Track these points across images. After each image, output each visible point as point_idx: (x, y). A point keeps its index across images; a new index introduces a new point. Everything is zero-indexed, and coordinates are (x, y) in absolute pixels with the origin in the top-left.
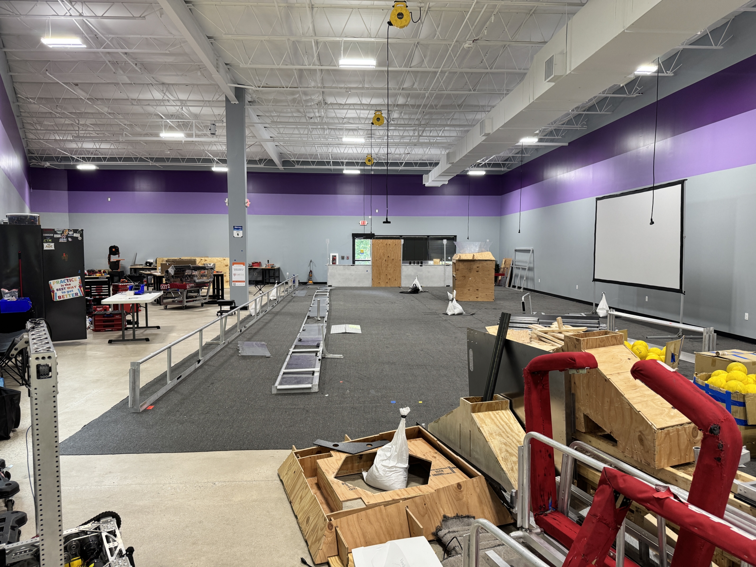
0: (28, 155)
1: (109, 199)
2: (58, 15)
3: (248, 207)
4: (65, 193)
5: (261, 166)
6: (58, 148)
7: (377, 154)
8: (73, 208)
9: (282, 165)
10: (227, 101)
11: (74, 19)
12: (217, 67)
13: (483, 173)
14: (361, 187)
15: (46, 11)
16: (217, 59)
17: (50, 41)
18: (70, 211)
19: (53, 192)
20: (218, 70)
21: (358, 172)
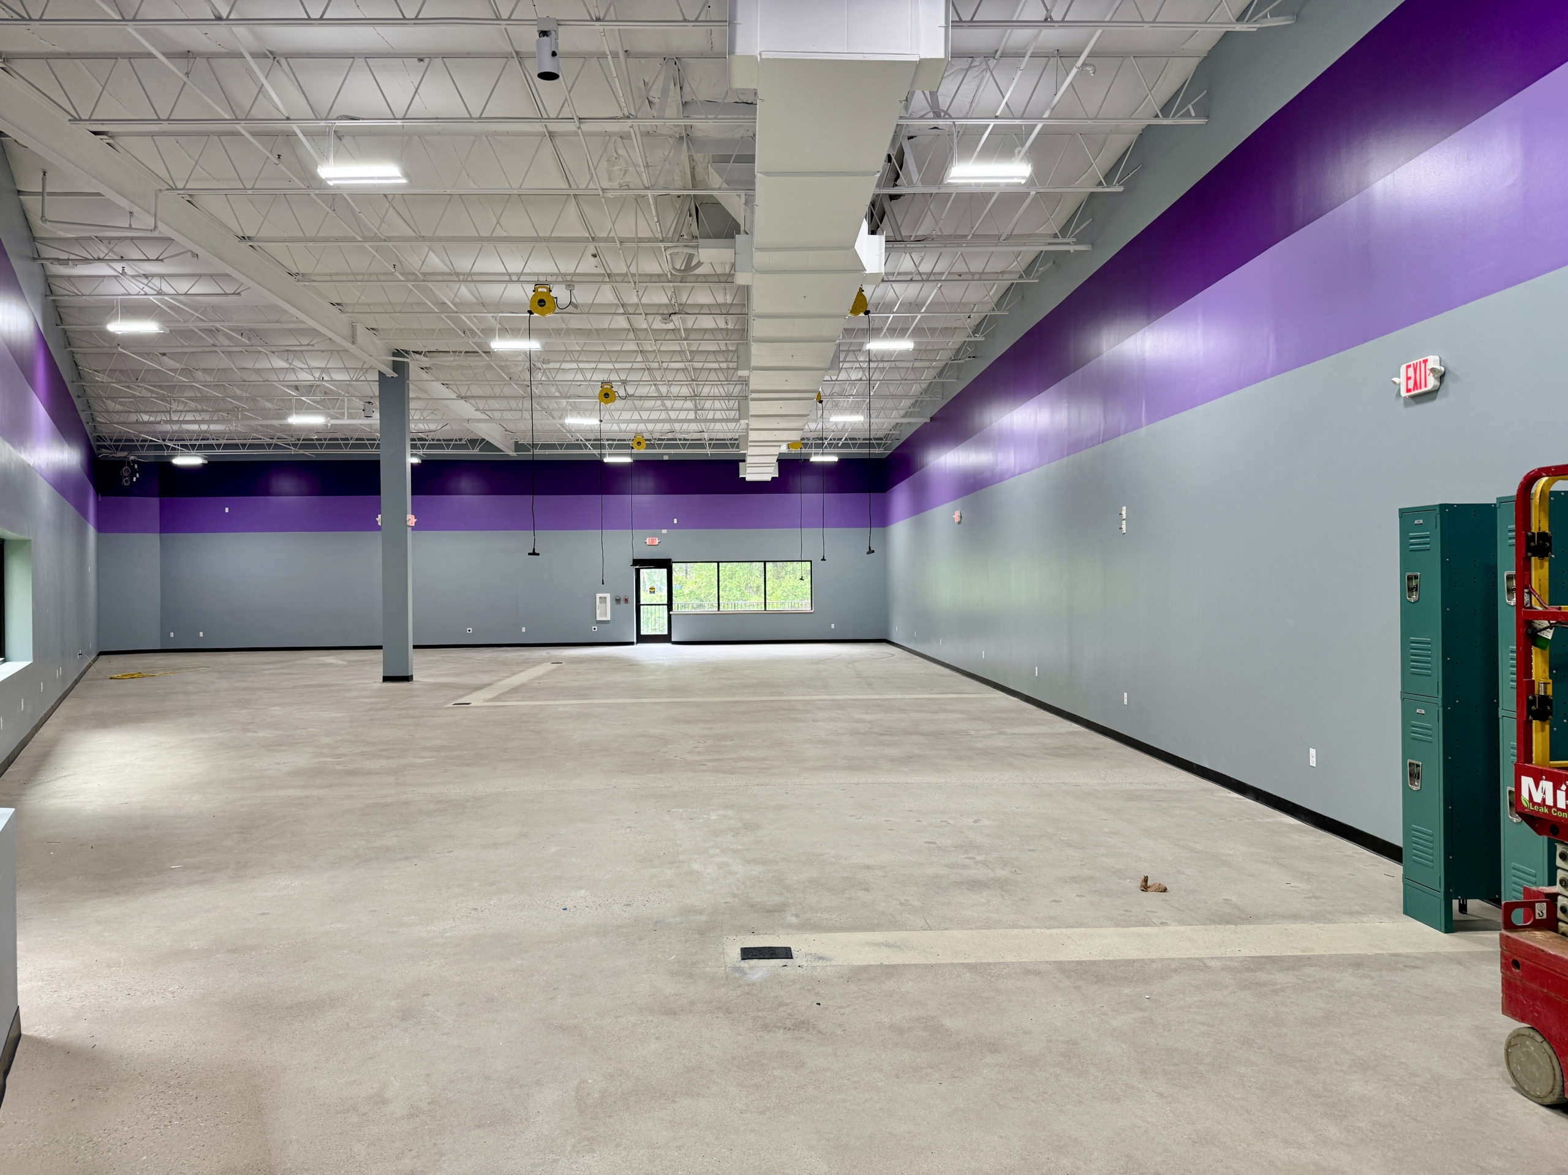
1: (227, 510)
2: (130, 294)
3: (412, 527)
4: (154, 502)
5: (475, 452)
6: (142, 433)
7: (651, 432)
8: (167, 525)
9: (513, 448)
10: (380, 373)
11: (151, 298)
12: (353, 337)
13: (835, 459)
14: (648, 482)
15: (114, 289)
16: (353, 326)
17: (118, 327)
18: (163, 530)
19: (134, 500)
20: (353, 343)
21: (628, 460)
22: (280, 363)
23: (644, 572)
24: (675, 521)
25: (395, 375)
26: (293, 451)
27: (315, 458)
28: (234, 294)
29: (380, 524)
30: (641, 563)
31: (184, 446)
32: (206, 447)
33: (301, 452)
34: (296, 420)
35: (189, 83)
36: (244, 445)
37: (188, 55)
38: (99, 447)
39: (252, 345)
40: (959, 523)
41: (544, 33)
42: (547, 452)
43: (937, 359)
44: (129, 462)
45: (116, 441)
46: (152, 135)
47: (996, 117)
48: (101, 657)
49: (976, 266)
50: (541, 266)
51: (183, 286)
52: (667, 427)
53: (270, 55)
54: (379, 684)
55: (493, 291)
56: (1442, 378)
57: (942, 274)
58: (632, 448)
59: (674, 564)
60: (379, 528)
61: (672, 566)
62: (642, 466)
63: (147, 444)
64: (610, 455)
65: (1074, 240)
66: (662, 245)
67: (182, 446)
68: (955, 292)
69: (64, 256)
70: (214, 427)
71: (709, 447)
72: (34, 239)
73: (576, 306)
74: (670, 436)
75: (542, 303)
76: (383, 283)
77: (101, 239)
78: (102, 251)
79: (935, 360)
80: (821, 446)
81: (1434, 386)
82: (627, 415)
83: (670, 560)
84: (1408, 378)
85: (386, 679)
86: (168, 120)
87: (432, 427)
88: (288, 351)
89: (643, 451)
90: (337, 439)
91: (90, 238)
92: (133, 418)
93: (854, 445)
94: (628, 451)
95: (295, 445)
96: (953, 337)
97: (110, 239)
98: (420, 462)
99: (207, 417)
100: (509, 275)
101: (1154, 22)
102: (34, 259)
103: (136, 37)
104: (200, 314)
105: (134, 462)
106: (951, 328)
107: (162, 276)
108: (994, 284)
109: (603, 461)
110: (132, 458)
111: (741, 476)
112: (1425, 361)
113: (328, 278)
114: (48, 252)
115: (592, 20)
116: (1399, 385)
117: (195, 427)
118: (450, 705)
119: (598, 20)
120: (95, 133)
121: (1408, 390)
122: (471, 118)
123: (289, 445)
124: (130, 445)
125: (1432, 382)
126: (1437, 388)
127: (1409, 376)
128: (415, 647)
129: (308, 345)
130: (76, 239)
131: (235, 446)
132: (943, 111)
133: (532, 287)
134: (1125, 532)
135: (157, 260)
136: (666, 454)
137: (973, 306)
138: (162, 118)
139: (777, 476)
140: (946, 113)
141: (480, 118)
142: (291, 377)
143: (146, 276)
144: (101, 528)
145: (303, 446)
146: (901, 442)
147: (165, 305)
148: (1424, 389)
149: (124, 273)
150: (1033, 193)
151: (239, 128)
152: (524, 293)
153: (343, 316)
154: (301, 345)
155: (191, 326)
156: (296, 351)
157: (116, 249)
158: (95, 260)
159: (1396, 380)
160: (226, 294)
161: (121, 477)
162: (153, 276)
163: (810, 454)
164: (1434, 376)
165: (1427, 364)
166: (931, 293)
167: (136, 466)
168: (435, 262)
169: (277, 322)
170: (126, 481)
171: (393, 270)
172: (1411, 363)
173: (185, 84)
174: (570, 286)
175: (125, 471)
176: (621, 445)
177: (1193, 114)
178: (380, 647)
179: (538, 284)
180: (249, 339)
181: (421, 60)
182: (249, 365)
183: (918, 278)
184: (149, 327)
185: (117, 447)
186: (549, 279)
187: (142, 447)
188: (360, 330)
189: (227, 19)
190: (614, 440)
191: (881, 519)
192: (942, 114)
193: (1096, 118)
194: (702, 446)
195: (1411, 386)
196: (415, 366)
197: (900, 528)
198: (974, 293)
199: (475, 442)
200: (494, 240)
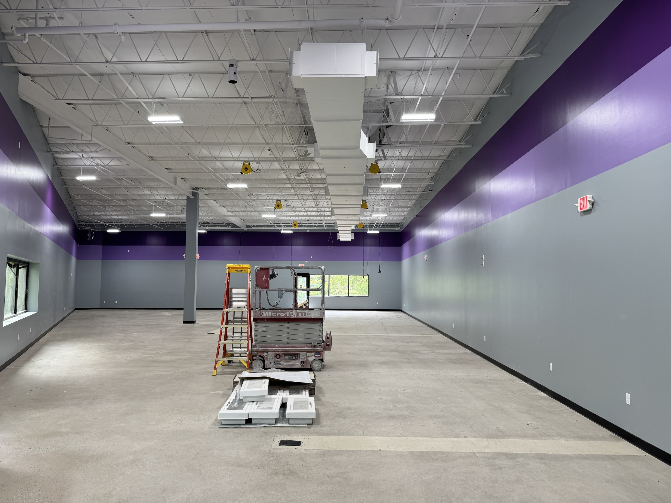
0: (77, 224)
1: (129, 251)
2: (86, 165)
3: (198, 259)
4: (100, 247)
5: (229, 228)
6: (95, 219)
7: (300, 221)
8: (105, 257)
9: (245, 226)
10: (188, 197)
11: (94, 166)
12: (175, 182)
13: (378, 232)
14: (301, 241)
15: (80, 163)
16: (175, 178)
17: (80, 178)
18: (103, 259)
19: (92, 246)
20: (175, 184)
21: (291, 232)
22: (147, 192)
23: (299, 279)
24: (311, 257)
25: (193, 197)
26: (156, 227)
27: (165, 230)
28: (126, 165)
29: (185, 258)
30: (297, 275)
31: (113, 225)
32: (121, 225)
33: (159, 228)
34: (154, 215)
35: (101, 85)
36: (136, 225)
37: (101, 74)
38: (79, 225)
39: (135, 185)
40: (426, 260)
41: (232, 65)
42: (258, 228)
43: (418, 191)
44: (90, 231)
45: (86, 222)
46: (90, 104)
47: (422, 95)
48: (76, 311)
49: (426, 154)
50: (246, 154)
51: (107, 162)
52: (307, 218)
53: (132, 74)
54: (181, 324)
55: (229, 164)
56: (593, 204)
57: (411, 157)
58: (292, 227)
59: (310, 276)
60: (184, 259)
62: (297, 234)
63: (98, 224)
64: (284, 230)
65: (465, 143)
66: (293, 146)
67: (111, 225)
68: (419, 164)
69: (60, 150)
70: (124, 217)
71: (326, 227)
72: (49, 144)
73: (260, 170)
74: (309, 222)
75: (246, 169)
76: (185, 161)
77: (74, 144)
78: (74, 148)
79: (417, 192)
80: (372, 227)
81: (590, 208)
82: (289, 213)
83: (308, 274)
84: (581, 204)
85: (185, 322)
86: (92, 99)
87: (211, 218)
88: (151, 187)
89: (297, 228)
90: (174, 223)
91: (70, 143)
92: (92, 213)
93: (387, 226)
94: (291, 228)
95: (157, 225)
96: (423, 182)
97: (77, 144)
98: (206, 232)
99: (120, 213)
100: (233, 157)
101: (480, 57)
102: (48, 152)
103: (79, 68)
104: (114, 173)
105: (93, 231)
106: (422, 179)
107: (99, 158)
108: (437, 161)
109: (280, 232)
110: (92, 229)
111: (338, 239)
112: (586, 197)
113: (164, 159)
114: (54, 149)
115: (251, 60)
116: (578, 207)
117: (116, 217)
119: (253, 60)
120: (68, 104)
121: (581, 209)
122: (209, 97)
123: (154, 225)
124: (91, 224)
125: (589, 206)
126: (591, 209)
127: (581, 203)
128: (197, 309)
129: (158, 185)
130: (64, 144)
131: (133, 225)
132: (399, 93)
133: (243, 163)
134: (484, 266)
135: (95, 152)
136: (308, 229)
137: (429, 169)
138: (90, 98)
139: (353, 239)
140: (401, 93)
141: (212, 97)
142: (152, 198)
143: (92, 158)
144: (79, 257)
145: (160, 225)
146: (406, 225)
147: (99, 169)
148: (586, 209)
149: (83, 157)
150: (443, 125)
151: (122, 102)
152: (239, 165)
153: (171, 174)
154: (155, 185)
155: (111, 177)
156: (154, 187)
157: (80, 147)
158: (71, 152)
159: (576, 205)
160: (123, 165)
161: (87, 237)
162: (95, 158)
163: (367, 230)
164: (590, 203)
165: (587, 198)
166: (408, 165)
167: (93, 233)
168: (205, 152)
169: (144, 176)
170: (89, 239)
171: (188, 156)
172: (582, 198)
173: (99, 85)
174: (258, 162)
175: (89, 235)
176: (288, 225)
177: (505, 92)
178: (182, 309)
179: (245, 162)
180: (134, 183)
181: (190, 75)
182: (135, 193)
183: (401, 158)
184: (92, 178)
185: (86, 225)
186: (250, 159)
187: (96, 225)
188: (178, 179)
189: (110, 62)
190: (286, 223)
191: (399, 258)
192: (399, 94)
193: (464, 95)
194: (323, 226)
195: (582, 208)
196: (202, 194)
197: (406, 263)
198: (428, 165)
199: (229, 224)
200: (228, 144)
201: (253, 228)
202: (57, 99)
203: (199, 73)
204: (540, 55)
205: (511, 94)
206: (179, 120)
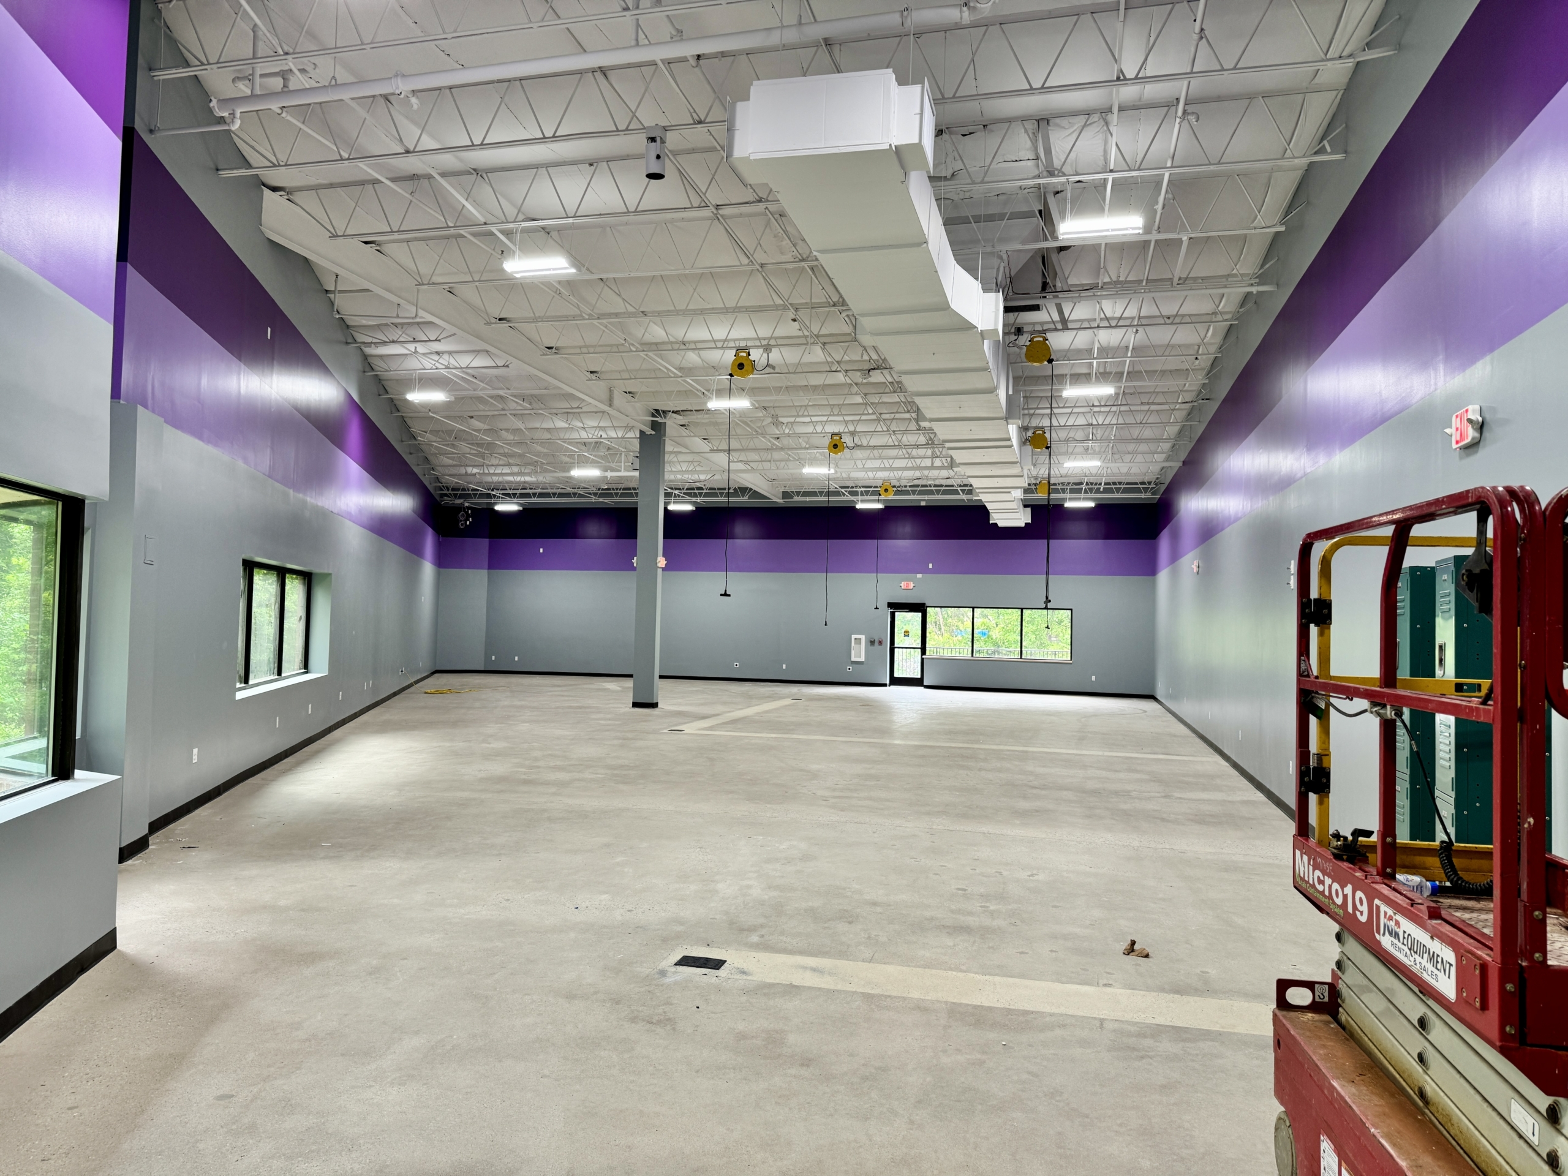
2: (425, 369)
3: (662, 568)
4: (485, 542)
5: (743, 500)
6: (471, 483)
7: (899, 480)
8: (495, 563)
9: (781, 495)
10: (641, 432)
11: (442, 371)
12: (610, 400)
13: (1092, 504)
14: (907, 527)
15: (413, 364)
16: (610, 391)
17: (415, 397)
18: (492, 566)
19: (469, 541)
20: (610, 406)
21: (880, 506)
22: (561, 424)
23: (899, 615)
24: (931, 566)
25: (653, 433)
26: (594, 499)
27: (613, 506)
28: (504, 366)
29: (635, 565)
30: (896, 606)
31: (508, 495)
32: (522, 496)
33: (601, 500)
34: (577, 473)
35: (414, 200)
36: (554, 494)
37: (414, 177)
38: (442, 495)
39: (533, 409)
40: (1198, 573)
41: (653, 140)
42: (808, 499)
43: (1179, 401)
44: (464, 508)
45: (453, 489)
46: (408, 241)
47: (1111, 171)
48: (436, 675)
49: (1170, 309)
50: (742, 332)
51: (465, 361)
52: (918, 474)
53: (473, 172)
54: (627, 707)
55: (714, 356)
56: (1481, 427)
57: (1133, 318)
58: (880, 495)
59: (928, 609)
60: (634, 569)
61: (926, 610)
62: (892, 513)
63: (479, 492)
64: (862, 501)
65: (1257, 280)
66: (836, 309)
67: (503, 494)
68: (1161, 335)
69: (369, 340)
70: (528, 479)
71: (963, 493)
72: (348, 327)
73: (773, 368)
74: (924, 482)
75: (741, 366)
76: (622, 354)
77: (396, 325)
78: (395, 334)
79: (1177, 403)
80: (1079, 491)
81: (1473, 438)
82: (870, 464)
83: (924, 604)
84: (1457, 429)
85: (636, 705)
86: (398, 231)
87: (702, 477)
88: (567, 412)
89: (891, 497)
90: (629, 489)
91: (386, 325)
92: (462, 471)
93: (1118, 490)
94: (876, 498)
95: (595, 494)
96: (1187, 379)
97: (402, 324)
98: (694, 509)
99: (515, 469)
100: (715, 341)
101: (1235, 68)
102: (347, 343)
103: (366, 169)
104: (486, 384)
105: (468, 508)
106: (1183, 370)
107: (450, 353)
108: (1209, 326)
109: (855, 507)
110: (466, 504)
111: (991, 522)
112: (1467, 411)
113: (578, 351)
114: (361, 338)
115: (695, 124)
116: (1451, 436)
117: (511, 478)
118: (666, 731)
119: (700, 122)
120: (366, 243)
121: (1457, 442)
122: (628, 212)
123: (590, 494)
124: (463, 493)
125: (1471, 434)
126: (1477, 440)
127: (1457, 426)
128: (661, 677)
129: (578, 408)
130: (378, 326)
131: (547, 495)
132: (1057, 169)
133: (734, 352)
134: (1292, 588)
135: (436, 340)
136: (923, 500)
137: (1196, 347)
138: (394, 230)
139: (1030, 521)
140: (1060, 171)
141: (636, 211)
142: (575, 435)
143: (438, 353)
144: (442, 561)
145: (602, 495)
146: (1166, 485)
147: (450, 374)
148: (1468, 441)
149: (416, 352)
150: (1185, 238)
151: (462, 232)
152: (729, 356)
153: (601, 382)
154: (572, 408)
155: (480, 393)
156: (574, 413)
157: (407, 332)
158: (390, 342)
159: (1448, 431)
160: (498, 366)
161: (458, 521)
162: (443, 353)
163: (1064, 500)
164: (1473, 427)
165: (1468, 413)
166: (1131, 338)
167: (470, 512)
168: (657, 333)
169: (546, 389)
170: (462, 525)
171: (624, 342)
172: (1458, 413)
173: (411, 201)
174: (767, 349)
175: (461, 516)
176: (872, 491)
177: (1329, 149)
178: (631, 676)
179: (739, 350)
180: (530, 403)
181: (591, 165)
182: (538, 425)
183: (1105, 324)
184: (437, 396)
185: (455, 495)
186: (749, 344)
187: (475, 495)
188: (617, 394)
189: (414, 152)
190: (871, 487)
191: (1150, 568)
192: (1056, 172)
193: (1219, 163)
194: (956, 492)
195: (1458, 439)
196: (671, 424)
197: (1163, 577)
198: (1185, 336)
199: (744, 490)
200: (702, 312)
201: (796, 499)
202: (334, 236)
203: (609, 160)
204: (1396, 50)
205: (1346, 152)
206: (567, 265)
